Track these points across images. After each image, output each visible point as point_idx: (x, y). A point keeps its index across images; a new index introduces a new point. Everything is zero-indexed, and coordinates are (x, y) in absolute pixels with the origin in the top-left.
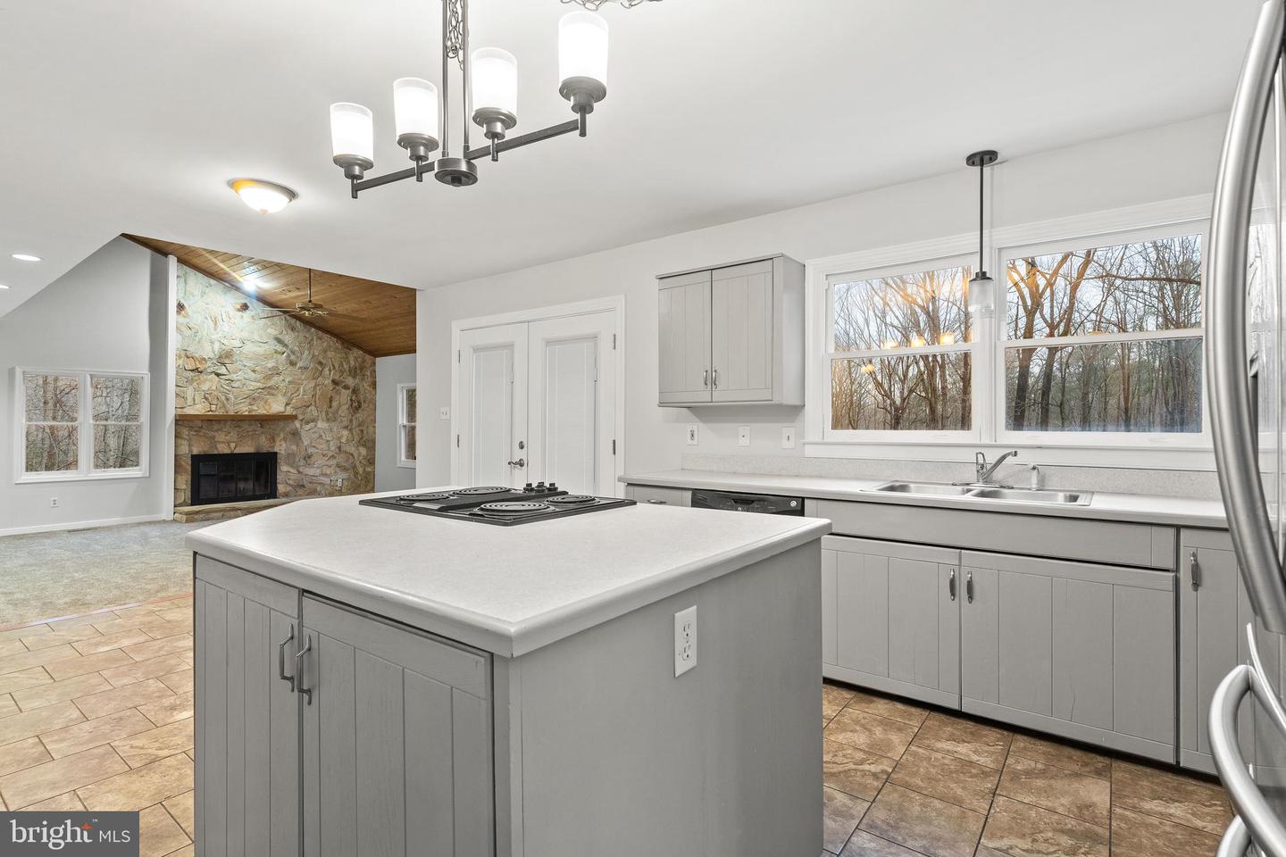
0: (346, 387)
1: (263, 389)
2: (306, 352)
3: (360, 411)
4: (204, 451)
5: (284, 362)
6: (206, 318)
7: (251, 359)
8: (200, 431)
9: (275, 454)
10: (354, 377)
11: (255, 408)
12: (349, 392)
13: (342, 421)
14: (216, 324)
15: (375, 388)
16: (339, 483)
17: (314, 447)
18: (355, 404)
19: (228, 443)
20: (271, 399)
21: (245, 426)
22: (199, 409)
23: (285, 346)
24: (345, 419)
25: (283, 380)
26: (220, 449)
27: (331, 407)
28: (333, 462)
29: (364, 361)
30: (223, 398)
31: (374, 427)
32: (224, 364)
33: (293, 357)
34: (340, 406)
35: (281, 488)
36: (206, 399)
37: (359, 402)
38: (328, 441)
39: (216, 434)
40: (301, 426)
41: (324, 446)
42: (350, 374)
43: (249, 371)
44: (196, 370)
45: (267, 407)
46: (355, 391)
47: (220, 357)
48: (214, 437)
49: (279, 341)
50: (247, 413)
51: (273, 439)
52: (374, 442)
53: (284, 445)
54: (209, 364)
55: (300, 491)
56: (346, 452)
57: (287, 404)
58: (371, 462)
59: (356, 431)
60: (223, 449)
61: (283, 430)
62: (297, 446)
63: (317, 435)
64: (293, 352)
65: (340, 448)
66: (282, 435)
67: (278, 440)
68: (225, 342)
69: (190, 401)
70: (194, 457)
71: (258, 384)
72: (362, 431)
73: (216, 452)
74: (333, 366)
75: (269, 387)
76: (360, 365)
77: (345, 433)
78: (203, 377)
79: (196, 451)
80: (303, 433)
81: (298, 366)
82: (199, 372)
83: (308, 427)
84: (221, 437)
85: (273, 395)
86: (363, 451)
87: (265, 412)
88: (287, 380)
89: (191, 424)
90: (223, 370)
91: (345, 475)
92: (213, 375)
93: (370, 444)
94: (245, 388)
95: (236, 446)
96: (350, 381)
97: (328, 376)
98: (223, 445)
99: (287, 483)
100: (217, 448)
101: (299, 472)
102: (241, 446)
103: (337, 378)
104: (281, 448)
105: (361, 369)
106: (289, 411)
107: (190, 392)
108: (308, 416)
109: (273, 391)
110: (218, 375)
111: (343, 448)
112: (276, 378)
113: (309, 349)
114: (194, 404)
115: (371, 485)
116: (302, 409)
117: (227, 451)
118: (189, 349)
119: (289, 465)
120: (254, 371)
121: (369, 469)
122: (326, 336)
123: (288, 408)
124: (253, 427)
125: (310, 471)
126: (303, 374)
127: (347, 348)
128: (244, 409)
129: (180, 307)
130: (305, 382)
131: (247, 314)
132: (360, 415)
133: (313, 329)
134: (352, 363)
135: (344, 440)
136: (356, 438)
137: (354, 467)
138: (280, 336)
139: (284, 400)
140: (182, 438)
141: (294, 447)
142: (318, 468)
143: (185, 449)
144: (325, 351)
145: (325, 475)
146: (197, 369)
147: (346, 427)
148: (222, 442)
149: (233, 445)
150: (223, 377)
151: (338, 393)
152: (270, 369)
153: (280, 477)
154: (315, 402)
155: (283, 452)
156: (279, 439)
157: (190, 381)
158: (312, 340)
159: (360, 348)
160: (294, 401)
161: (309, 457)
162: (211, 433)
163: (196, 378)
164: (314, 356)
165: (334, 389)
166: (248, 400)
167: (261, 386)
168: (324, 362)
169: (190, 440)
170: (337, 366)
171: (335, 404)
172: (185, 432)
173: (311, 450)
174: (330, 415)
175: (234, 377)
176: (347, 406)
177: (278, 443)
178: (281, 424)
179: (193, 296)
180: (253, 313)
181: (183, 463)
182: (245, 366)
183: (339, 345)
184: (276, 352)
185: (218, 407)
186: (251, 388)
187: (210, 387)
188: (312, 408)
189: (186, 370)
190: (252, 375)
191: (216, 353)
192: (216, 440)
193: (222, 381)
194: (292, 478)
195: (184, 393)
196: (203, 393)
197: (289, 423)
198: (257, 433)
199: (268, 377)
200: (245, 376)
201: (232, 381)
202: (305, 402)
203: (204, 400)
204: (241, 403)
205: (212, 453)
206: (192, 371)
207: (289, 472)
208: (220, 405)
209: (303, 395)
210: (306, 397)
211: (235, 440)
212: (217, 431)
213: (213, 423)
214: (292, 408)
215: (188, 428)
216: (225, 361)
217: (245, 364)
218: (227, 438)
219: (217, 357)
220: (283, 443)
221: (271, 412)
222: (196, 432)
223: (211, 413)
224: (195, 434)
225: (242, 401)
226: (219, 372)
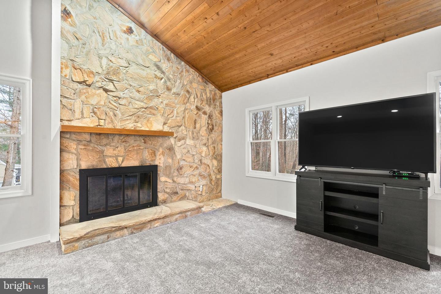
0: (205, 113)
1: (146, 108)
2: (179, 81)
3: (213, 132)
4: (93, 166)
5: (162, 87)
6: (94, 32)
7: (136, 80)
8: (88, 145)
9: (156, 166)
10: (209, 106)
11: (139, 125)
12: (207, 116)
13: (202, 140)
14: (103, 40)
15: (222, 115)
16: (201, 189)
17: (184, 160)
18: (211, 127)
19: (116, 157)
20: (152, 118)
21: (131, 140)
22: (87, 122)
23: (163, 72)
24: (204, 138)
25: (162, 102)
26: (108, 163)
27: (195, 128)
28: (197, 172)
29: (215, 94)
30: (111, 113)
31: (221, 145)
32: (111, 81)
33: (168, 83)
34: (201, 127)
35: (161, 196)
36: (95, 113)
37: (213, 125)
38: (193, 155)
39: (104, 148)
40: (175, 143)
41: (190, 160)
42: (207, 103)
43: (134, 90)
44: (83, 82)
45: (149, 125)
46: (210, 117)
47: (108, 73)
48: (102, 152)
49: (158, 68)
50: (133, 129)
51: (154, 154)
52: (221, 156)
53: (163, 159)
54: (97, 78)
55: (175, 198)
56: (205, 164)
57: (164, 124)
58: (220, 171)
59: (211, 148)
60: (111, 163)
61: (161, 145)
62: (172, 159)
63: (186, 151)
64: (169, 79)
65: (201, 160)
66: (161, 150)
67: (158, 154)
68: (113, 59)
69: (78, 115)
70: (81, 171)
71: (142, 104)
72: (214, 148)
73: (105, 166)
74: (197, 95)
75: (151, 108)
76: (213, 97)
77: (205, 148)
78: (91, 90)
79: (84, 166)
80: (176, 149)
81: (172, 92)
82: (87, 85)
83: (179, 144)
84: (109, 151)
85: (154, 115)
86: (215, 163)
87: (147, 129)
88: (165, 102)
89: (80, 138)
90: (110, 87)
91: (204, 182)
92: (101, 90)
93: (218, 157)
94: (131, 107)
95: (122, 162)
96: (207, 109)
97: (194, 102)
98: (110, 159)
99: (165, 192)
100: (105, 162)
101: (174, 181)
102: (128, 159)
103: (199, 105)
104: (160, 161)
105: (214, 100)
106: (166, 129)
107: (77, 105)
108: (179, 135)
109: (153, 111)
110: (106, 91)
111: (203, 161)
112: (156, 100)
113: (181, 79)
114: (83, 117)
115: (219, 188)
116: (176, 128)
117: (115, 165)
118: (77, 60)
119: (168, 176)
120: (139, 91)
121: (218, 177)
122: (191, 70)
123: (166, 126)
124: (138, 142)
125: (181, 180)
126: (176, 99)
127: (205, 83)
128: (130, 125)
129: (66, 12)
130: (178, 106)
131: (132, 38)
132: (214, 135)
133: (183, 63)
134: (208, 95)
135: (203, 155)
136: (211, 153)
137: (210, 175)
138: (159, 64)
139: (162, 120)
140: (69, 152)
141: (170, 161)
142: (187, 177)
143: (72, 164)
144: (191, 83)
145: (191, 183)
146: (85, 82)
147: (205, 144)
148: (110, 157)
149: (120, 159)
150: (111, 93)
151: (200, 117)
152: (151, 91)
153: (160, 187)
154: (185, 122)
155: (162, 165)
156: (159, 153)
157: (77, 93)
158: (182, 71)
159: (213, 83)
160: (169, 121)
161: (181, 169)
162: (100, 148)
163: (84, 91)
164: (183, 85)
165: (197, 113)
166: (133, 118)
167: (145, 106)
168: (190, 91)
169: (77, 155)
170: (199, 96)
171: (198, 126)
172: (72, 146)
173: (182, 163)
174: (195, 134)
175: (121, 94)
176: (205, 128)
177: (158, 157)
178: (160, 140)
180: (138, 38)
181: (71, 179)
182: (131, 85)
183: (200, 79)
184: (156, 77)
185: (107, 122)
186: (136, 106)
187: (99, 102)
188: (183, 127)
189: (73, 80)
190: (137, 95)
191: (104, 69)
192: (105, 154)
193: (110, 97)
194: (169, 186)
195: (71, 105)
196: (92, 107)
197: (166, 140)
198: (141, 148)
199: (150, 98)
200: (131, 95)
201: (119, 98)
202: (178, 122)
203: (92, 114)
204: (127, 120)
205: (101, 167)
206: (80, 83)
207: (166, 182)
208: (108, 120)
209: (176, 117)
210: (178, 118)
211: (122, 154)
212: (106, 145)
213: (102, 137)
214: (168, 127)
215: (74, 140)
216: (114, 78)
217: (131, 83)
218: (115, 152)
219: (105, 72)
220: (161, 156)
221: (152, 130)
222: (84, 145)
223: (99, 127)
224: (83, 147)
225: (128, 118)
226: (107, 88)
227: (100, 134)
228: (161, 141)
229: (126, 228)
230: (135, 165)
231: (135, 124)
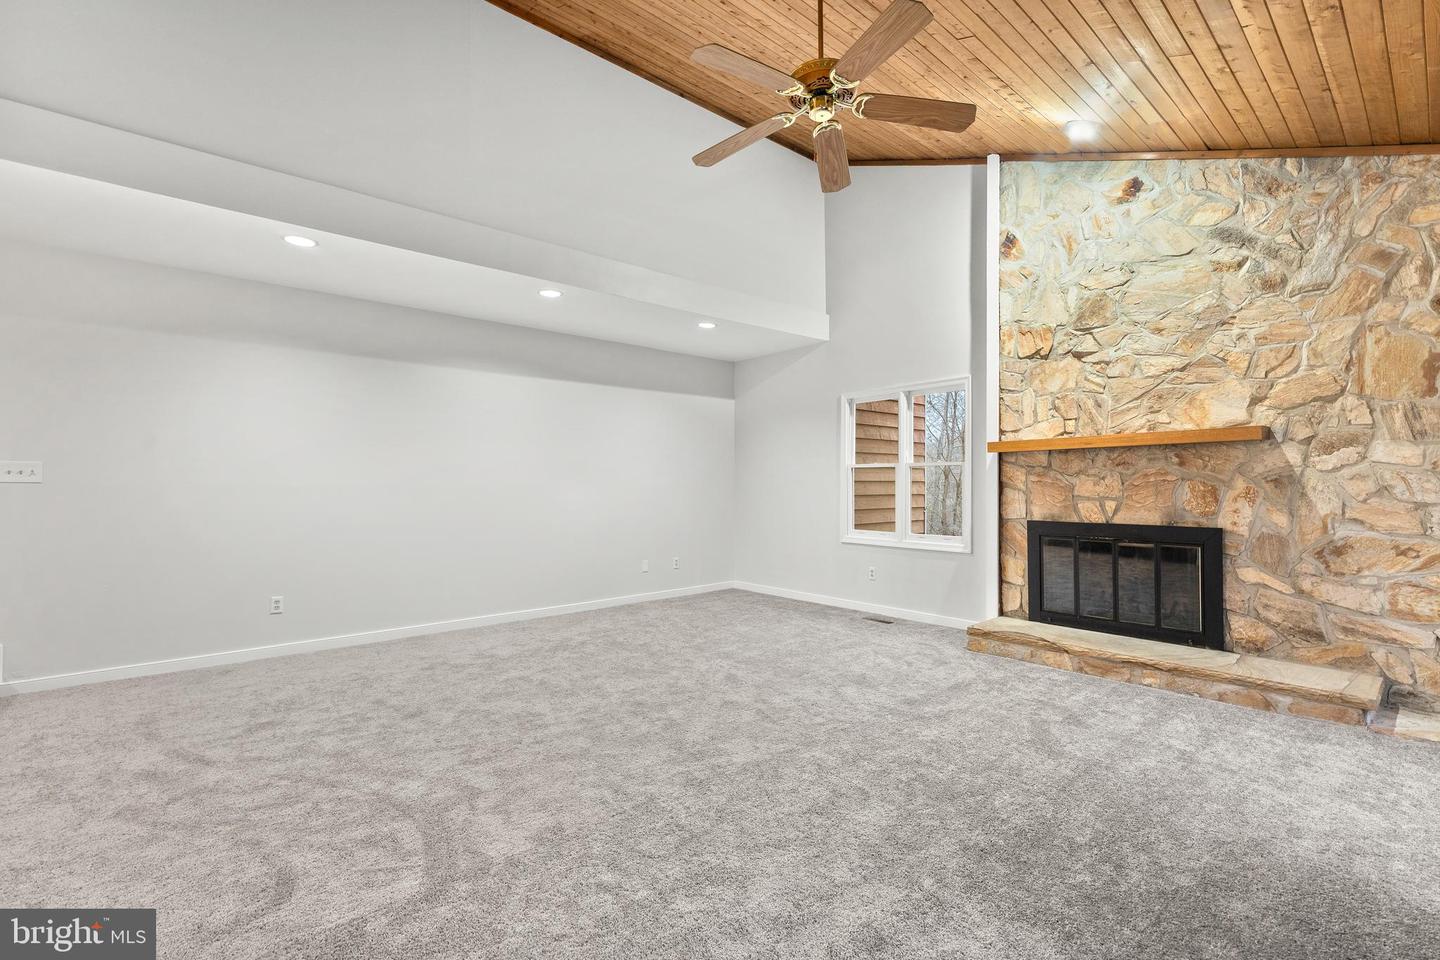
1: (1183, 369)
4: (1054, 515)
5: (1244, 289)
6: (1053, 246)
7: (1152, 303)
8: (1044, 475)
9: (1218, 533)
11: (1163, 417)
14: (1071, 251)
17: (1358, 521)
19: (1101, 500)
20: (1204, 394)
21: (1140, 461)
22: (1042, 429)
23: (1247, 242)
25: (1240, 337)
26: (1083, 512)
30: (1090, 403)
32: (1088, 331)
33: (1273, 267)
35: (1241, 627)
36: (1056, 408)
39: (1075, 480)
40: (1305, 458)
41: (1400, 522)
43: (1146, 332)
44: (1036, 355)
45: (1194, 414)
47: (1080, 318)
48: (1072, 488)
49: (1228, 235)
50: (1144, 431)
51: (1214, 495)
53: (1248, 511)
54: (1060, 337)
55: (1309, 649)
57: (1255, 401)
60: (1090, 513)
61: (1243, 471)
62: (1291, 514)
64: (1273, 253)
66: (1241, 484)
67: (1227, 497)
68: (1091, 282)
69: (1028, 419)
70: (1033, 527)
71: (1171, 361)
73: (1075, 519)
75: (1200, 363)
78: (1050, 365)
79: (1037, 516)
80: (1312, 479)
81: (1289, 288)
82: (1042, 358)
84: (1085, 486)
85: (1211, 381)
87: (1189, 426)
88: (1252, 334)
89: (1031, 462)
90: (1088, 344)
92: (1070, 358)
94: (1137, 375)
95: (1116, 512)
97: (1421, 288)
98: (1088, 504)
99: (1258, 617)
100: (1076, 510)
101: (1301, 592)
102: (1129, 508)
104: (1236, 517)
106: (1263, 416)
107: (1028, 399)
108: (1330, 427)
109: (1213, 371)
110: (1079, 356)
112: (1218, 335)
113: (1335, 226)
114: (1036, 421)
116: (1308, 409)
117: (1097, 518)
118: (1026, 316)
119: (1264, 566)
120: (1159, 331)
122: (1404, 163)
123: (1259, 409)
124: (1161, 464)
125: (1345, 597)
128: (1136, 423)
129: (1009, 242)
130: (1319, 328)
131: (1141, 203)
138: (1230, 224)
139: (1246, 391)
140: (1015, 488)
141: (1281, 520)
142: (1375, 588)
143: (1017, 510)
146: (1037, 352)
148: (1088, 499)
149: (1110, 505)
150: (1089, 359)
152: (1198, 317)
154: (1360, 381)
155: (1243, 530)
156: (1231, 494)
157: (1026, 378)
160: (1277, 388)
161: (1339, 551)
162: (1065, 480)
163: (1038, 370)
164: (1351, 242)
166: (1146, 403)
167: (1178, 362)
168: (1397, 247)
169: (1027, 493)
172: (1019, 476)
173: (1341, 532)
175: (1110, 353)
177: (1227, 506)
178: (1239, 454)
179: (1031, 212)
180: (1155, 193)
181: (1014, 536)
182: (1136, 323)
184: (1218, 267)
185: (1081, 422)
186: (1153, 371)
187: (1064, 385)
188: (1350, 400)
189: (1019, 358)
190: (1154, 342)
191: (1072, 311)
192: (1076, 493)
193: (1088, 367)
194: (1278, 604)
195: (1017, 402)
196: (1051, 399)
197: (1263, 451)
198: (1169, 478)
199: (1196, 338)
200: (1136, 346)
201: (1107, 363)
202: (1319, 386)
203: (1053, 412)
204: (1129, 410)
205: (1068, 520)
206: (1030, 357)
207: (1266, 586)
208: (1084, 418)
209: (1312, 367)
210: (1319, 372)
211: (1116, 493)
212: (1078, 474)
213: (1071, 457)
214: (1270, 408)
215: (1022, 467)
216: (1092, 323)
217: (1135, 318)
218: (1097, 488)
219: (1074, 318)
220: (1242, 504)
221: (1207, 425)
222: (1039, 475)
223: (1065, 436)
224: (1036, 479)
225: (1131, 405)
226: (1079, 349)
227: (1067, 451)
228: (1241, 455)
229: (1067, 652)
230: (1151, 522)
231: (1149, 417)
